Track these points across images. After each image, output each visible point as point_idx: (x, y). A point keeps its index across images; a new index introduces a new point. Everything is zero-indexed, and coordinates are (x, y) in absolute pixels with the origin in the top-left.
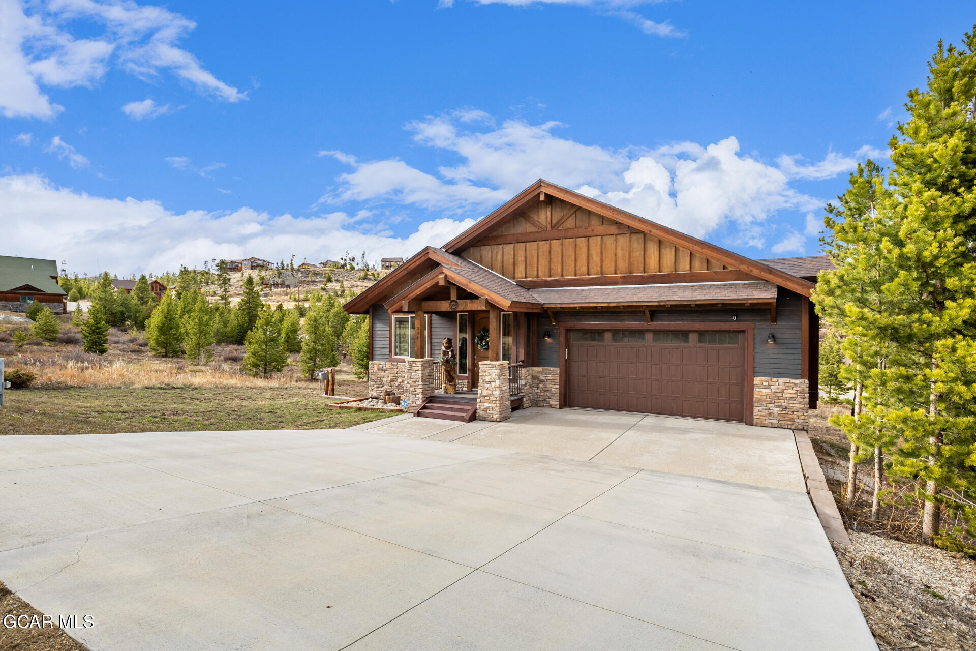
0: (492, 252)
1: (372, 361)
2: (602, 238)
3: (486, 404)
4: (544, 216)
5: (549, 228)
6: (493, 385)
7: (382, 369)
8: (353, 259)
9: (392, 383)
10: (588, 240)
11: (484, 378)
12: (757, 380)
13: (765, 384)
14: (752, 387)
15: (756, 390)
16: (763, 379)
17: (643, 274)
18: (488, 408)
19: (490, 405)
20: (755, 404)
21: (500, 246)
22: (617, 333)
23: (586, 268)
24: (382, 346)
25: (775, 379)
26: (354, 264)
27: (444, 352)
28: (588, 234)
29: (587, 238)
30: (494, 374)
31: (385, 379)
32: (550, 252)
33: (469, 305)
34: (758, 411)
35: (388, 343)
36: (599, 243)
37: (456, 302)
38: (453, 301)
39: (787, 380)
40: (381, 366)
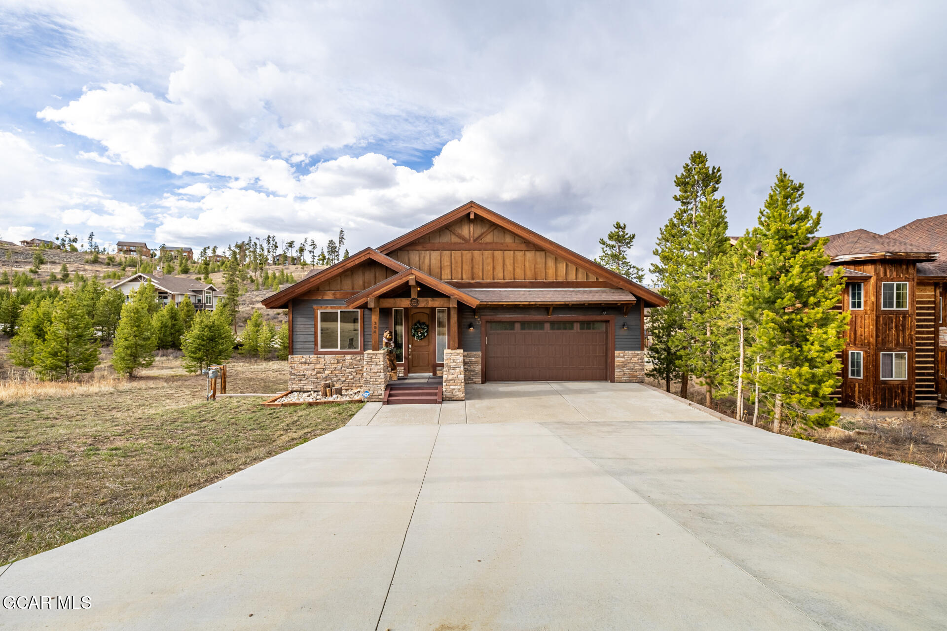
0: (419, 256)
1: (292, 354)
2: (514, 253)
3: (451, 387)
4: (467, 231)
5: (472, 241)
6: (458, 370)
7: (305, 362)
8: (75, 240)
9: (318, 375)
10: (503, 253)
11: (449, 364)
12: (617, 353)
13: (622, 355)
14: (613, 357)
15: (616, 359)
16: (621, 352)
17: (544, 281)
18: (454, 389)
19: (456, 387)
20: (616, 368)
21: (428, 252)
22: (524, 324)
23: (502, 274)
24: (305, 340)
25: (627, 352)
26: (77, 245)
27: (386, 344)
28: (503, 248)
29: (502, 252)
30: (458, 361)
31: (310, 372)
32: (472, 260)
33: (430, 302)
34: (617, 373)
35: (313, 336)
36: (512, 256)
37: (417, 300)
38: (414, 299)
39: (633, 352)
40: (304, 360)
